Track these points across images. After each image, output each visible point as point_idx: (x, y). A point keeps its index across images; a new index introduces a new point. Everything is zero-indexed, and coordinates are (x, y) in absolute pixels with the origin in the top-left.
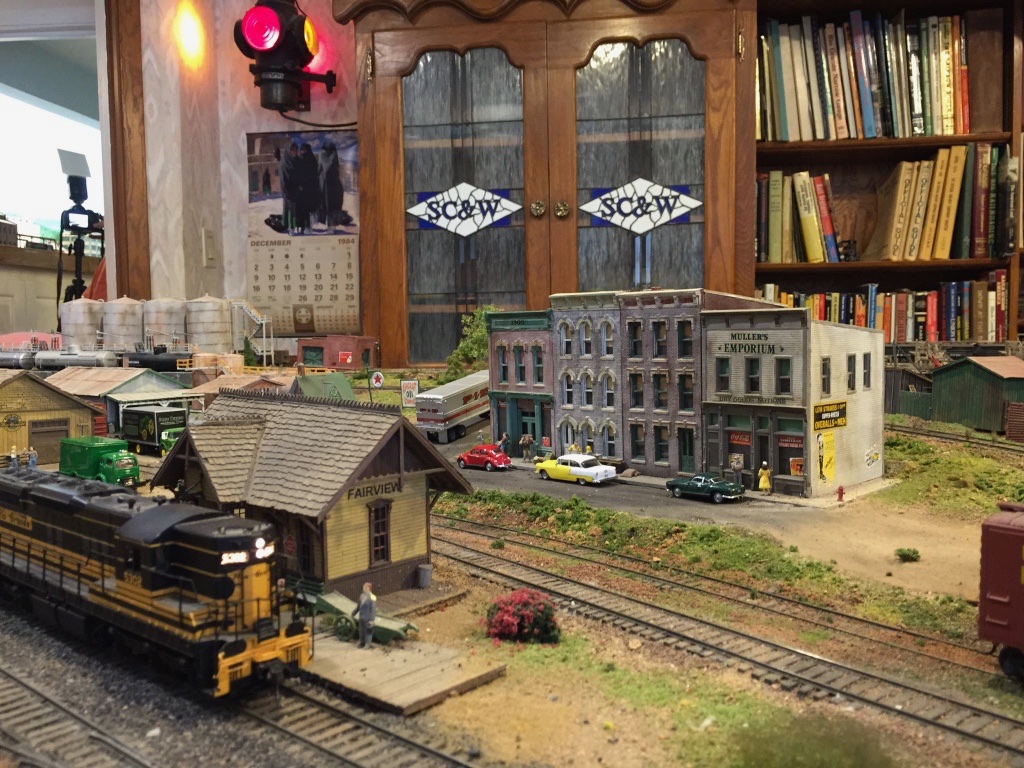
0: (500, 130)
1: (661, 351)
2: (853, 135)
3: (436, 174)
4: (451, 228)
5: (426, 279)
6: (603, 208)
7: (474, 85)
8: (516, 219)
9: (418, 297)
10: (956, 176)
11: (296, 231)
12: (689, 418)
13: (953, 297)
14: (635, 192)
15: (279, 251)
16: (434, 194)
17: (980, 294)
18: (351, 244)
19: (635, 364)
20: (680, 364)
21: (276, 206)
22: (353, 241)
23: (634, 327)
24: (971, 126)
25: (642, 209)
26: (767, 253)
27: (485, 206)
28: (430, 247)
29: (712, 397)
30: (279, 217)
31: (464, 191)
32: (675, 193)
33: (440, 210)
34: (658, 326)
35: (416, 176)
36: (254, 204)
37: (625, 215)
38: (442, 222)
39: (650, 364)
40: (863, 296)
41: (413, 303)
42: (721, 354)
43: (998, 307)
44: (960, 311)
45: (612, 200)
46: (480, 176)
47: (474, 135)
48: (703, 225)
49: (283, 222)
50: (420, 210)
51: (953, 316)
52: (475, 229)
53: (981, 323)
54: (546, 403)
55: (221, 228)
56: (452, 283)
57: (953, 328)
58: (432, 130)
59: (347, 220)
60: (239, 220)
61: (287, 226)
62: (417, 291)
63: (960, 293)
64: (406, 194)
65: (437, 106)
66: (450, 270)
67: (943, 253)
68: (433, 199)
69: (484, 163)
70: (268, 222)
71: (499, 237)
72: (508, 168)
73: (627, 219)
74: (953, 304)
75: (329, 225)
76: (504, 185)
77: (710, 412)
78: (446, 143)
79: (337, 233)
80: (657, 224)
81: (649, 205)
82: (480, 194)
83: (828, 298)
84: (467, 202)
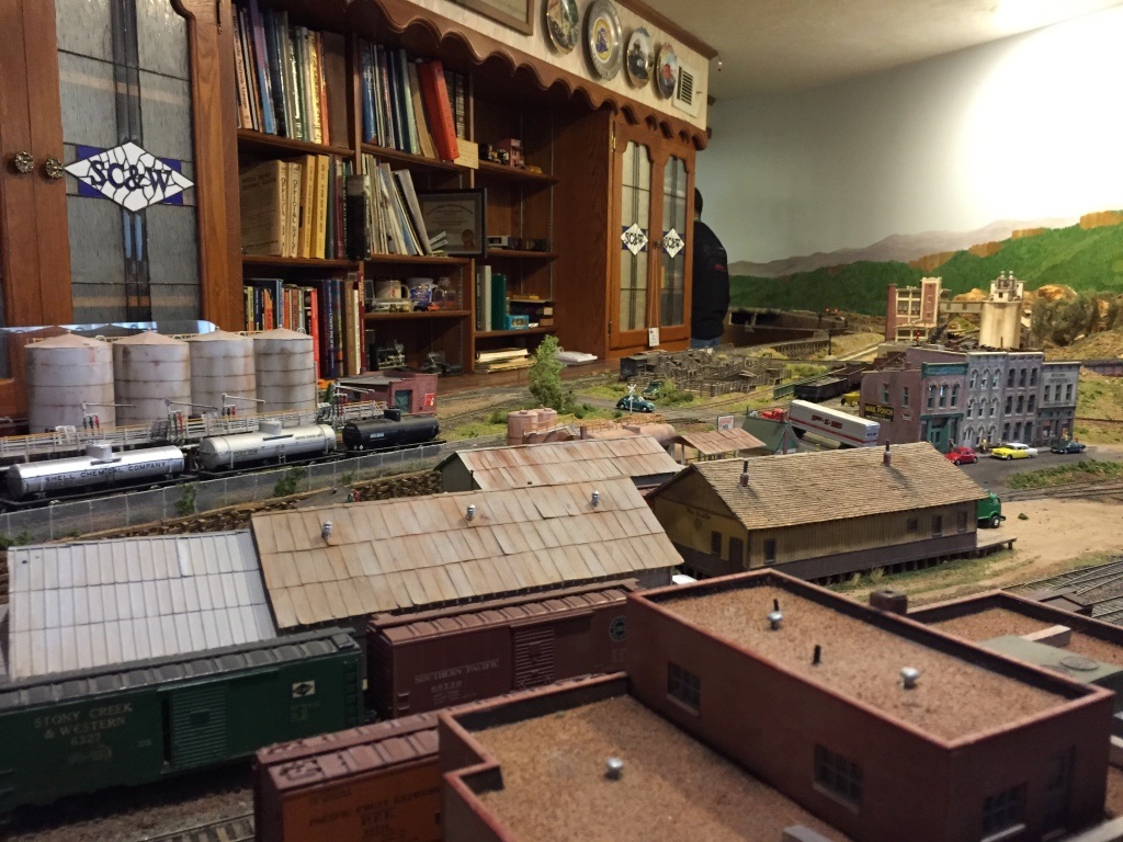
1: (1022, 383)
2: (256, 128)
6: (92, 173)
10: (323, 182)
12: (1031, 417)
14: (126, 159)
17: (348, 291)
19: (1010, 392)
20: (1031, 389)
23: (1012, 371)
24: (331, 140)
25: (134, 181)
29: (1042, 405)
32: (167, 168)
34: (1023, 371)
37: (118, 186)
39: (1016, 391)
40: (270, 290)
42: (1047, 384)
43: (360, 303)
44: (334, 306)
45: (102, 164)
48: (196, 209)
54: (958, 418)
63: (334, 289)
67: (320, 254)
73: (119, 190)
74: (330, 300)
77: (1040, 412)
80: (152, 202)
81: (142, 177)
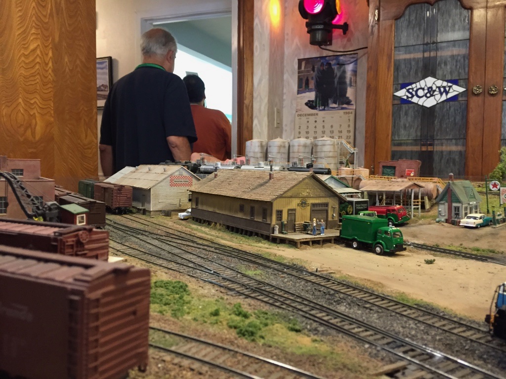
0: (454, 46)
3: (412, 72)
4: (420, 103)
5: (403, 132)
7: (439, 21)
8: (462, 96)
9: (398, 142)
11: (321, 109)
15: (312, 119)
16: (411, 84)
18: (350, 115)
21: (311, 96)
22: (351, 113)
27: (442, 89)
28: (406, 114)
30: (312, 101)
31: (430, 81)
33: (414, 93)
35: (400, 74)
36: (300, 95)
38: (415, 100)
41: (395, 145)
46: (439, 72)
47: (437, 49)
49: (314, 104)
50: (402, 93)
52: (435, 103)
55: (283, 107)
56: (419, 134)
58: (412, 48)
59: (348, 102)
60: (292, 103)
61: (316, 106)
62: (397, 138)
64: (394, 85)
65: (415, 34)
66: (418, 126)
68: (410, 87)
69: (443, 65)
70: (306, 104)
71: (450, 107)
72: (458, 67)
75: (339, 105)
76: (455, 77)
78: (419, 55)
79: (343, 109)
82: (439, 83)
84: (431, 88)
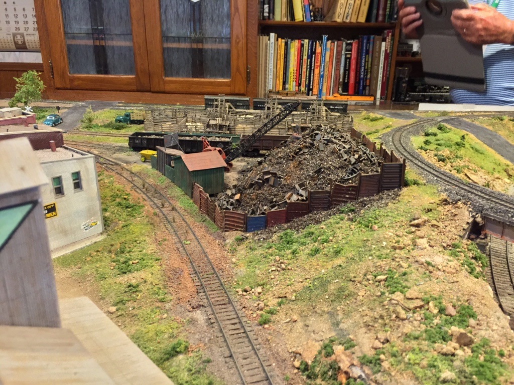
13: (365, 44)
17: (378, 43)
26: (274, 14)
40: (321, 42)
43: (386, 51)
44: (367, 52)
51: (364, 55)
53: (377, 59)
57: (363, 61)
63: (368, 42)
67: (362, 19)
74: (364, 48)
83: (302, 42)
